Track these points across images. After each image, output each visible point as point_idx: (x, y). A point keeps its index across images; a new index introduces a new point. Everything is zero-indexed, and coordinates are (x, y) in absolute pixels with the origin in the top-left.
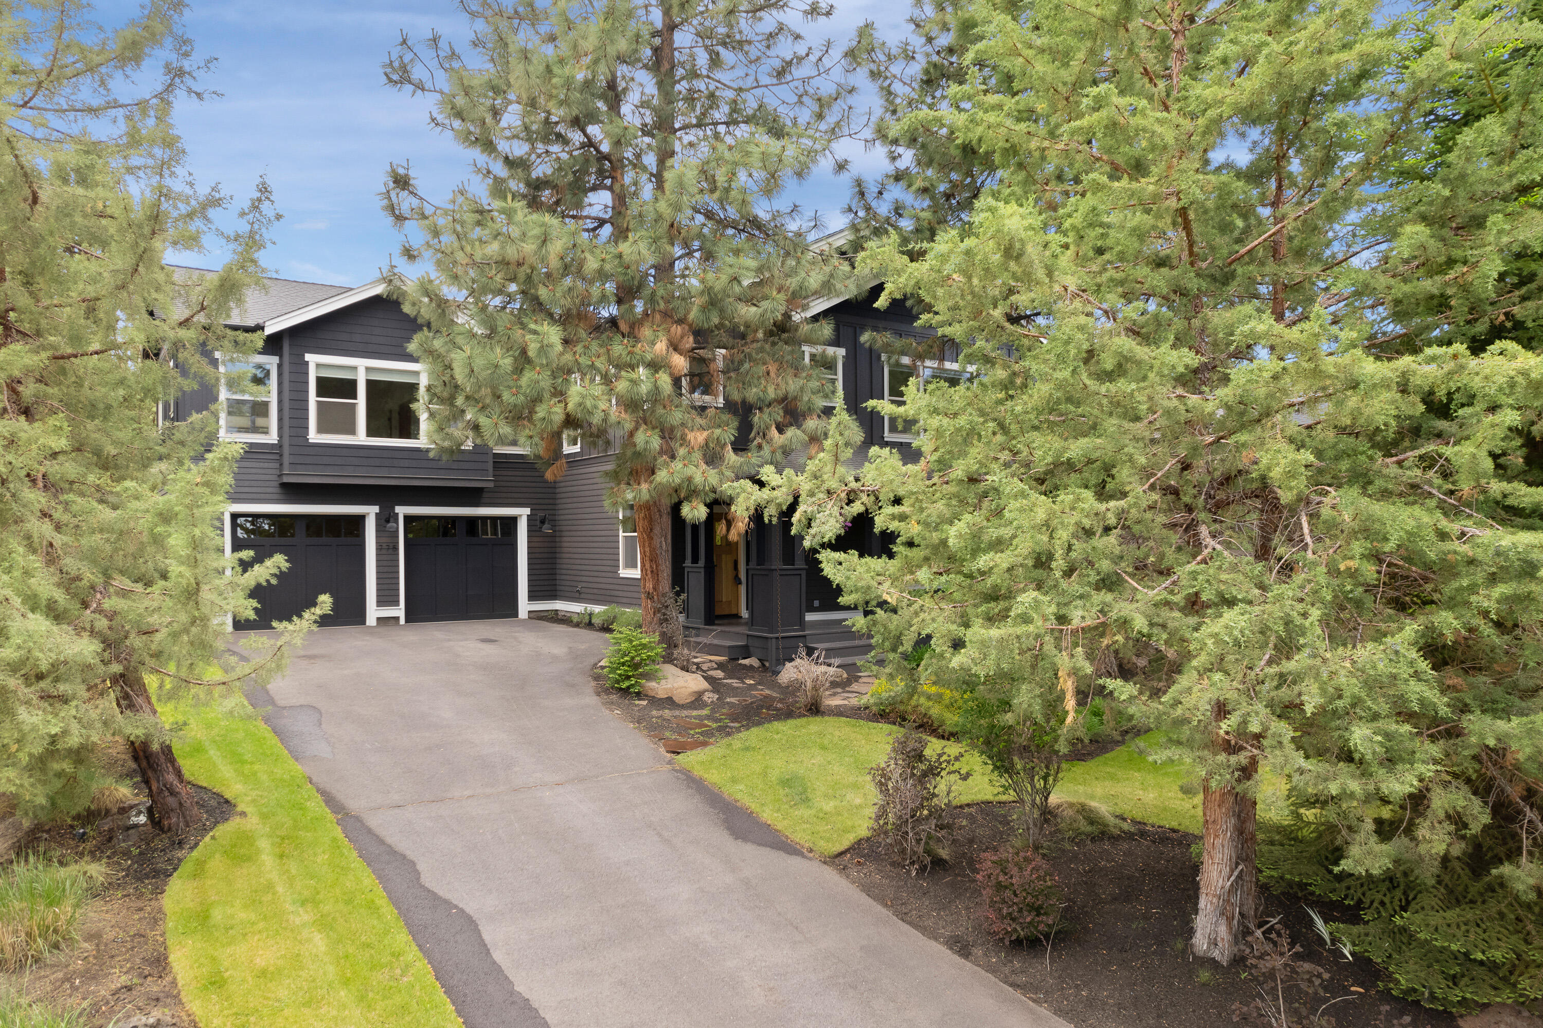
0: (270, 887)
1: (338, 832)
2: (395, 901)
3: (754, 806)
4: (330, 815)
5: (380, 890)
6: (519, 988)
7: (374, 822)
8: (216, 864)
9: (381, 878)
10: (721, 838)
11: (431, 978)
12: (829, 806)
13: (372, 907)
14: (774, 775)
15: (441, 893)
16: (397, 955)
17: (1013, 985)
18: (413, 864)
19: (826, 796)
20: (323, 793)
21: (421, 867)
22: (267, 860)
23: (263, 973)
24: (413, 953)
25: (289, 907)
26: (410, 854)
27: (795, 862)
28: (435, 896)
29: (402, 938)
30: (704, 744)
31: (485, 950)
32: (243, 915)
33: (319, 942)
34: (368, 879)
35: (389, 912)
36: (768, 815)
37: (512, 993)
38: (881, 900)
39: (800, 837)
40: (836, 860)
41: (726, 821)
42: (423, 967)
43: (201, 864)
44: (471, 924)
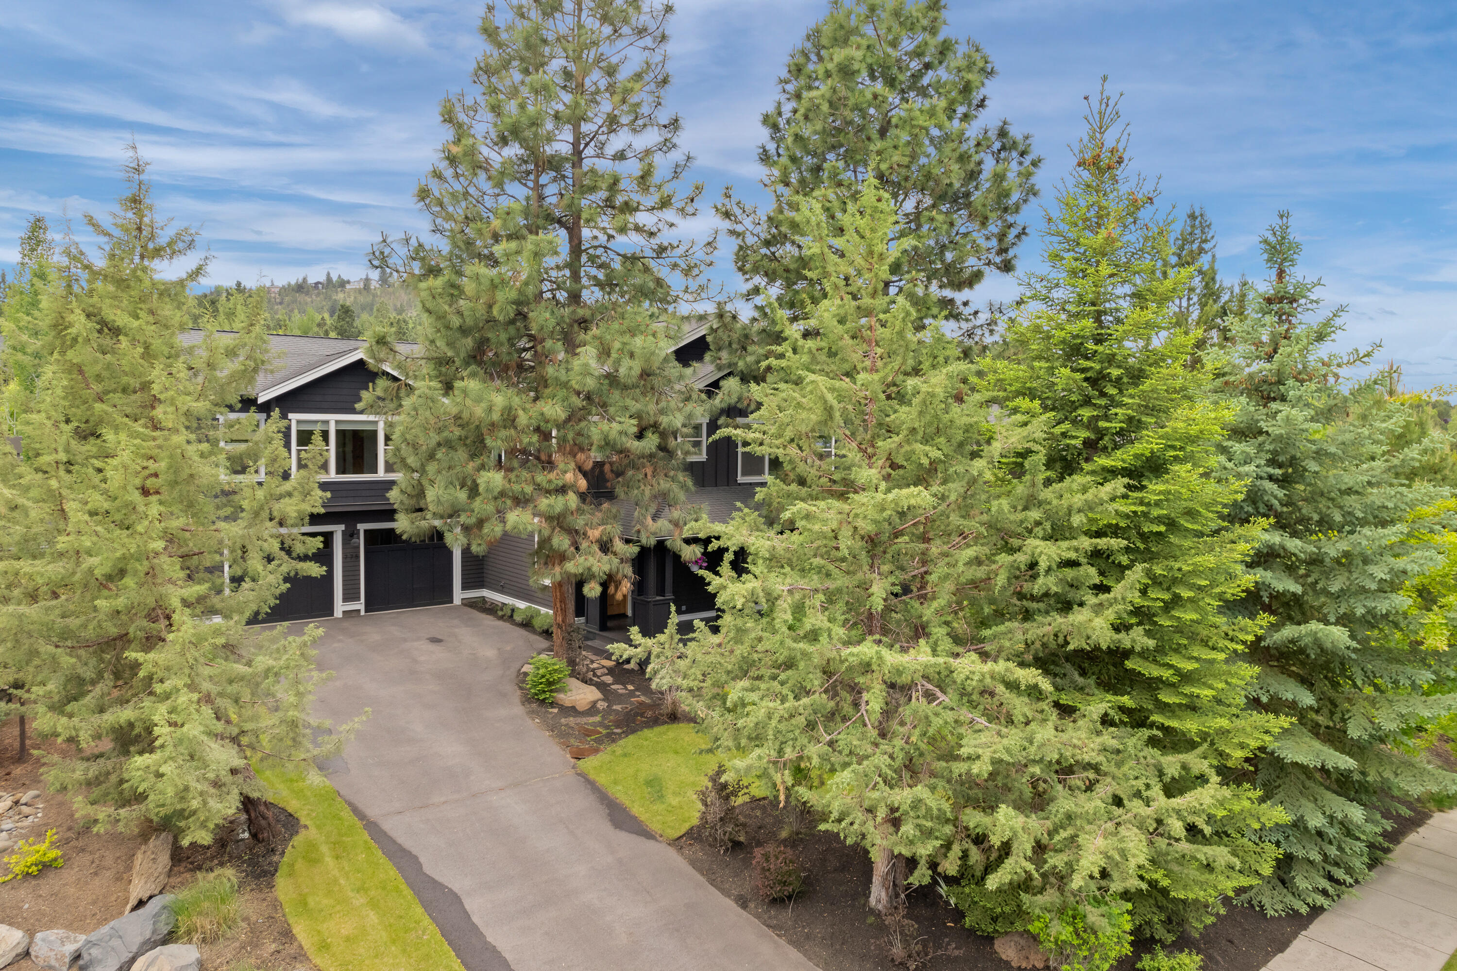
0: (336, 881)
1: (366, 836)
2: (410, 885)
3: (627, 804)
4: (359, 824)
5: (401, 879)
6: (489, 939)
7: (387, 826)
8: (300, 865)
9: (400, 869)
10: (607, 827)
11: (439, 936)
12: (674, 801)
13: (397, 890)
14: (642, 776)
15: (437, 878)
16: (418, 922)
17: (769, 926)
18: (416, 858)
19: (675, 794)
20: (350, 804)
21: (422, 860)
22: (329, 860)
23: (348, 939)
24: (427, 921)
25: (351, 894)
26: (414, 851)
27: (651, 844)
28: (434, 881)
29: (418, 910)
30: (596, 751)
31: (467, 915)
32: (325, 901)
33: (373, 917)
34: (393, 872)
35: (407, 892)
36: (637, 810)
37: (486, 943)
38: (700, 871)
39: (655, 826)
40: (676, 843)
41: (609, 815)
42: (433, 928)
43: (292, 865)
44: (456, 899)
